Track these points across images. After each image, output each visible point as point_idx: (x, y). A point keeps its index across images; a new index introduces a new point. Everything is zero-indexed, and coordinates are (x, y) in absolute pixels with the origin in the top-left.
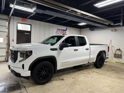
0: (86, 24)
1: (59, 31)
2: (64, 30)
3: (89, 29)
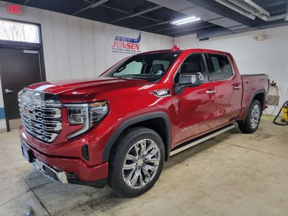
0: (199, 19)
1: (120, 43)
2: (133, 41)
3: (197, 37)
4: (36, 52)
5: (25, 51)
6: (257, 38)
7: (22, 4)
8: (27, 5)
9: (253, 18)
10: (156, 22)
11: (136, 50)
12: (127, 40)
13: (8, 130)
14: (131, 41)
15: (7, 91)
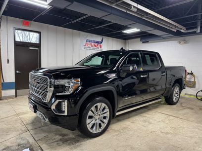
1: (89, 44)
2: (98, 42)
3: (141, 40)
4: (37, 49)
5: (30, 48)
6: (180, 43)
7: (31, 20)
8: (34, 21)
9: (175, 31)
10: (113, 31)
11: (100, 48)
12: (94, 42)
13: (16, 96)
14: (96, 43)
15: (18, 72)
